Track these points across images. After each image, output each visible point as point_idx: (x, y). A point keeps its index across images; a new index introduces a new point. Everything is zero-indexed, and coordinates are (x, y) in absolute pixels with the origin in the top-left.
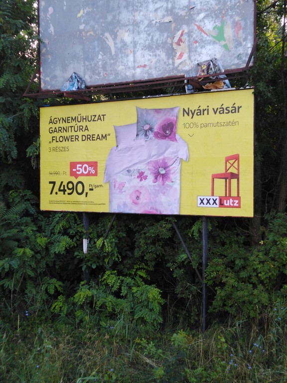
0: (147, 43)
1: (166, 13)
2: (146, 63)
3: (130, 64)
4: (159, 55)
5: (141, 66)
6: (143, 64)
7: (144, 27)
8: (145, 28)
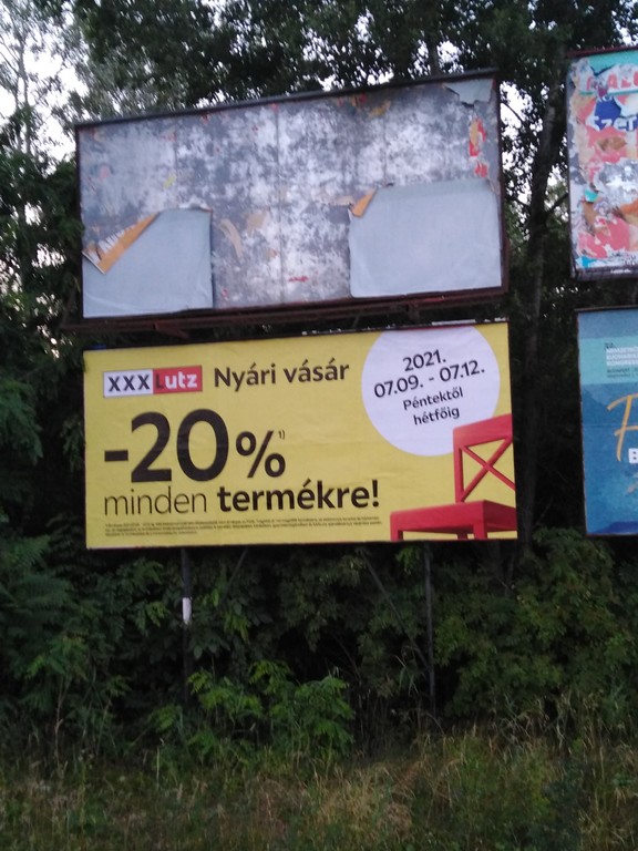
0: (307, 240)
1: (341, 191)
2: (306, 274)
3: (274, 276)
4: (331, 261)
5: (296, 279)
6: (300, 275)
7: (300, 211)
8: (301, 214)
